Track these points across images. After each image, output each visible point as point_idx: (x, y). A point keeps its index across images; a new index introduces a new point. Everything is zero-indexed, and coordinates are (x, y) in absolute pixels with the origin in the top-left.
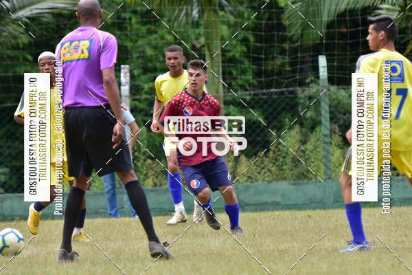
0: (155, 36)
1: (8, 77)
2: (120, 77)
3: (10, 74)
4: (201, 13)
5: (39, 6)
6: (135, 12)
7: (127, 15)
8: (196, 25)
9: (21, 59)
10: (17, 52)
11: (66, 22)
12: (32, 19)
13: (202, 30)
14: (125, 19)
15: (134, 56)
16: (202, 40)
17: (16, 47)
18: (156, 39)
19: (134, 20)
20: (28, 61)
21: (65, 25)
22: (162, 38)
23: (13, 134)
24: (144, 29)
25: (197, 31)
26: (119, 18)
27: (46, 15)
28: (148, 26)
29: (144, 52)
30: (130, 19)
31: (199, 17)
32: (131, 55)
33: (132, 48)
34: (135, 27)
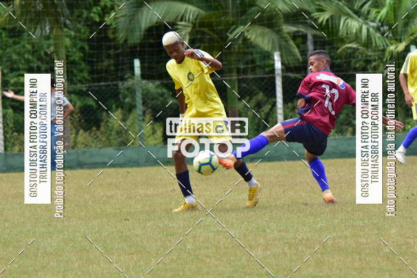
0: (18, 46)
4: (51, 29)
6: (4, 29)
8: (48, 38)
13: (52, 41)
15: (4, 60)
16: (52, 49)
18: (19, 48)
19: (3, 35)
22: (24, 47)
24: (11, 41)
25: (48, 42)
28: (14, 39)
29: (11, 57)
31: (50, 32)
32: (2, 59)
33: (2, 54)
34: (5, 39)
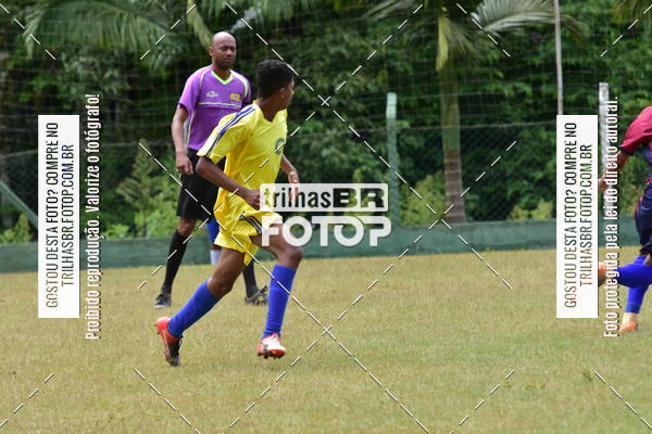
0: (635, 52)
1: (478, 96)
2: (598, 96)
3: (480, 93)
5: (511, 19)
6: (614, 26)
7: (606, 29)
9: (491, 76)
10: (486, 69)
11: (540, 37)
12: (504, 33)
14: (603, 33)
15: (614, 73)
17: (486, 64)
18: (637, 54)
20: (499, 78)
21: (539, 40)
23: (483, 158)
26: (597, 32)
27: (519, 29)
28: (629, 41)
29: (624, 69)
30: (609, 33)
32: (610, 72)
33: (612, 64)
